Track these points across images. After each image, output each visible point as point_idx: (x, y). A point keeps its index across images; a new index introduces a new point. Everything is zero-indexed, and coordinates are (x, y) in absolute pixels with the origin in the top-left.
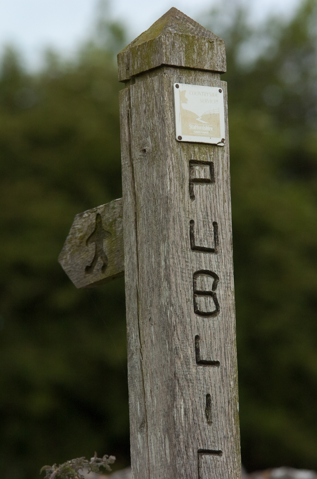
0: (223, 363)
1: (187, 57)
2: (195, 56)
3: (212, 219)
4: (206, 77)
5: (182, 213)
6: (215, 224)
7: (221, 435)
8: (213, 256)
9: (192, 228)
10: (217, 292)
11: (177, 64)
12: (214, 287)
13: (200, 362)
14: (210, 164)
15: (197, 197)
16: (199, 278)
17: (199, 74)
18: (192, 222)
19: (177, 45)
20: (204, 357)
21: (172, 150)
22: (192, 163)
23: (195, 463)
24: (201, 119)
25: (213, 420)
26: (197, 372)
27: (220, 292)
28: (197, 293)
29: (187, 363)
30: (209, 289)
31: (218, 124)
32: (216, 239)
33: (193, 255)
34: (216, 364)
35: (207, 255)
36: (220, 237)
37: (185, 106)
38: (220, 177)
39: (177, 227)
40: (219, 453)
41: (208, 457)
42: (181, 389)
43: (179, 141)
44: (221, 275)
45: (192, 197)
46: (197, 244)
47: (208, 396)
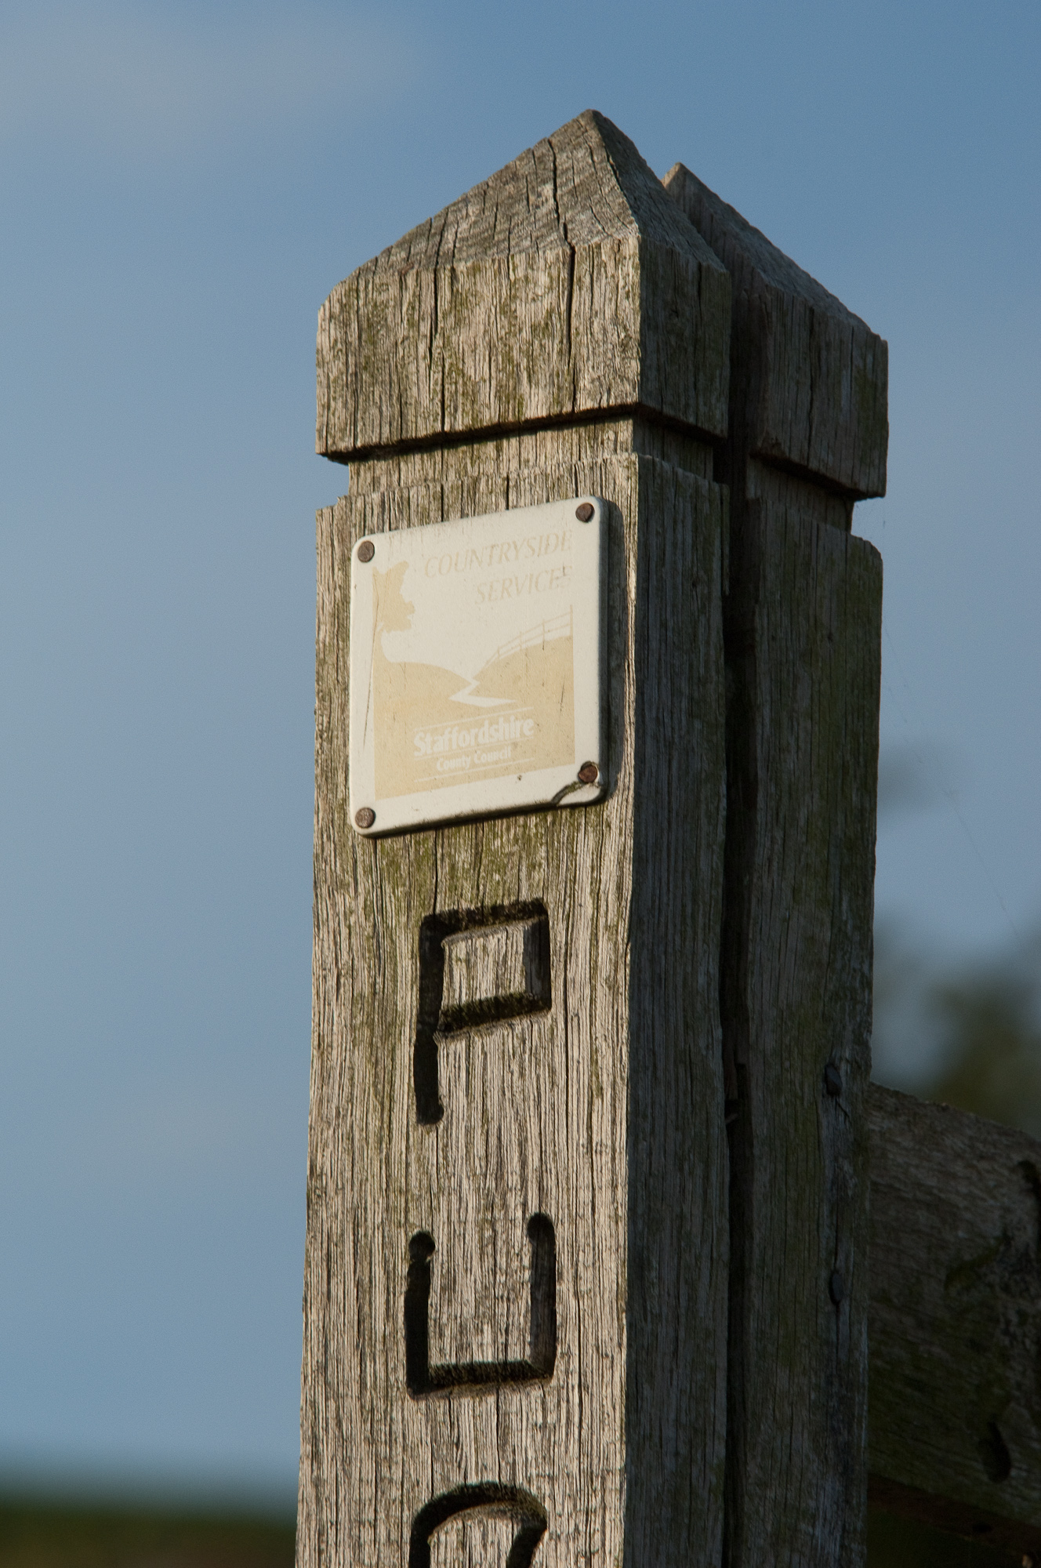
3: (525, 1205)
6: (541, 1228)
8: (521, 1401)
9: (419, 1278)
14: (536, 910)
15: (458, 1100)
16: (440, 1540)
18: (423, 1243)
22: (440, 931)
24: (477, 692)
31: (565, 693)
32: (544, 1303)
33: (421, 1416)
35: (494, 1400)
36: (568, 1289)
37: (397, 648)
38: (579, 969)
39: (345, 1287)
44: (556, 1500)
45: (429, 1108)
46: (441, 1354)
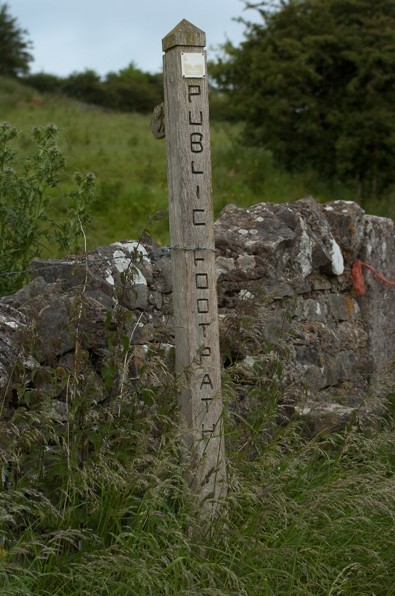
0: (205, 172)
1: (187, 41)
2: (191, 40)
3: (199, 110)
4: (197, 49)
5: (185, 109)
6: (201, 112)
7: (204, 203)
8: (200, 126)
9: (190, 115)
10: (202, 142)
11: (183, 44)
12: (201, 140)
13: (194, 172)
14: (199, 87)
15: (192, 101)
16: (193, 136)
17: (194, 48)
18: (190, 112)
19: (182, 36)
20: (196, 170)
21: (180, 82)
22: (190, 87)
23: (192, 215)
24: (194, 67)
25: (200, 197)
26: (193, 177)
27: (203, 142)
28: (192, 143)
29: (188, 173)
30: (198, 141)
31: (202, 69)
32: (201, 119)
33: (191, 126)
34: (202, 173)
35: (197, 126)
36: (203, 118)
37: (186, 62)
38: (203, 92)
39: (183, 115)
40: (203, 211)
41: (198, 213)
42: (185, 184)
43: (184, 78)
44: (204, 135)
45: (190, 101)
46: (193, 122)
47: (198, 187)
